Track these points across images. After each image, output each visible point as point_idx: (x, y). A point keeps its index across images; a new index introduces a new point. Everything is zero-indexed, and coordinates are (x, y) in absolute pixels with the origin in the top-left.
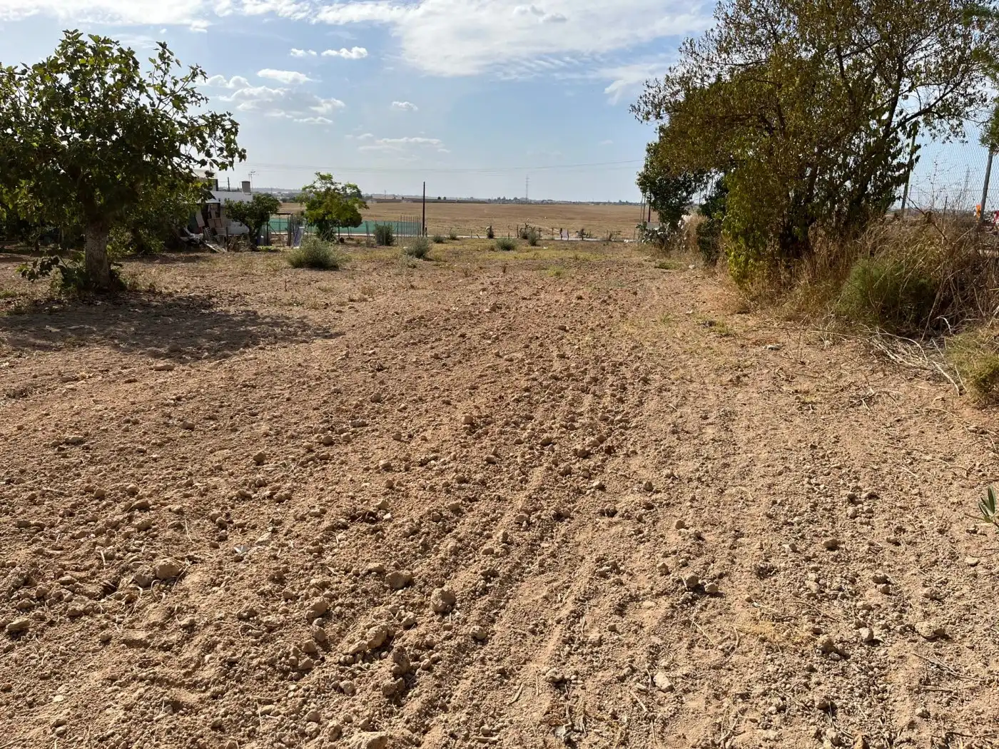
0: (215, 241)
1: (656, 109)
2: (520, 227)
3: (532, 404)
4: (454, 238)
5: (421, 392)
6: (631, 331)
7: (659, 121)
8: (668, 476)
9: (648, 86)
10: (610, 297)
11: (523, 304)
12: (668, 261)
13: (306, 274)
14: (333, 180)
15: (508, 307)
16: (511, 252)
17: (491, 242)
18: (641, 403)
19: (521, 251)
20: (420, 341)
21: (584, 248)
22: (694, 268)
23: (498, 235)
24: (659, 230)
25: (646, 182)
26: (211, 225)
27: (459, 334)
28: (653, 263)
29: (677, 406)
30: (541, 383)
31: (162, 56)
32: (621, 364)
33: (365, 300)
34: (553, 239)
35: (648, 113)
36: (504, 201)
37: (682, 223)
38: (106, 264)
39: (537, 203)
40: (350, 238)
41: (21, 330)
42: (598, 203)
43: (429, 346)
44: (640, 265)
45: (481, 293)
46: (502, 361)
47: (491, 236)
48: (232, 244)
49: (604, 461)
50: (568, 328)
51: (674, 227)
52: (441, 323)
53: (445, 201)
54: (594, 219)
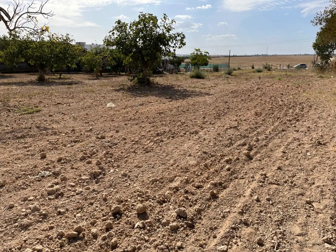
0: (165, 71)
1: (320, 22)
2: (264, 65)
3: (273, 111)
4: (239, 69)
5: (240, 107)
6: (306, 95)
7: (321, 25)
8: (315, 126)
9: (317, 14)
10: (299, 86)
11: (268, 88)
12: (323, 75)
13: (195, 80)
14: (200, 51)
15: (262, 89)
16: (261, 73)
17: (253, 70)
18: (308, 112)
19: (265, 73)
20: (236, 97)
21: (289, 71)
22: (333, 77)
23: (256, 68)
24: (321, 64)
25: (315, 46)
26: (165, 66)
27: (248, 95)
28: (317, 76)
29: (320, 113)
30: (276, 106)
31: (164, 18)
32: (302, 103)
33: (216, 87)
34: (277, 69)
35: (317, 23)
36: (258, 55)
37: (330, 61)
38: (147, 77)
39: (270, 56)
40: (204, 70)
41: (132, 92)
42: (296, 55)
43: (239, 98)
44: (312, 76)
45: (253, 85)
46: (263, 101)
47: (253, 68)
48: (171, 72)
49: (296, 122)
50: (284, 94)
51: (327, 62)
52: (242, 92)
53: (236, 56)
54: (294, 61)
